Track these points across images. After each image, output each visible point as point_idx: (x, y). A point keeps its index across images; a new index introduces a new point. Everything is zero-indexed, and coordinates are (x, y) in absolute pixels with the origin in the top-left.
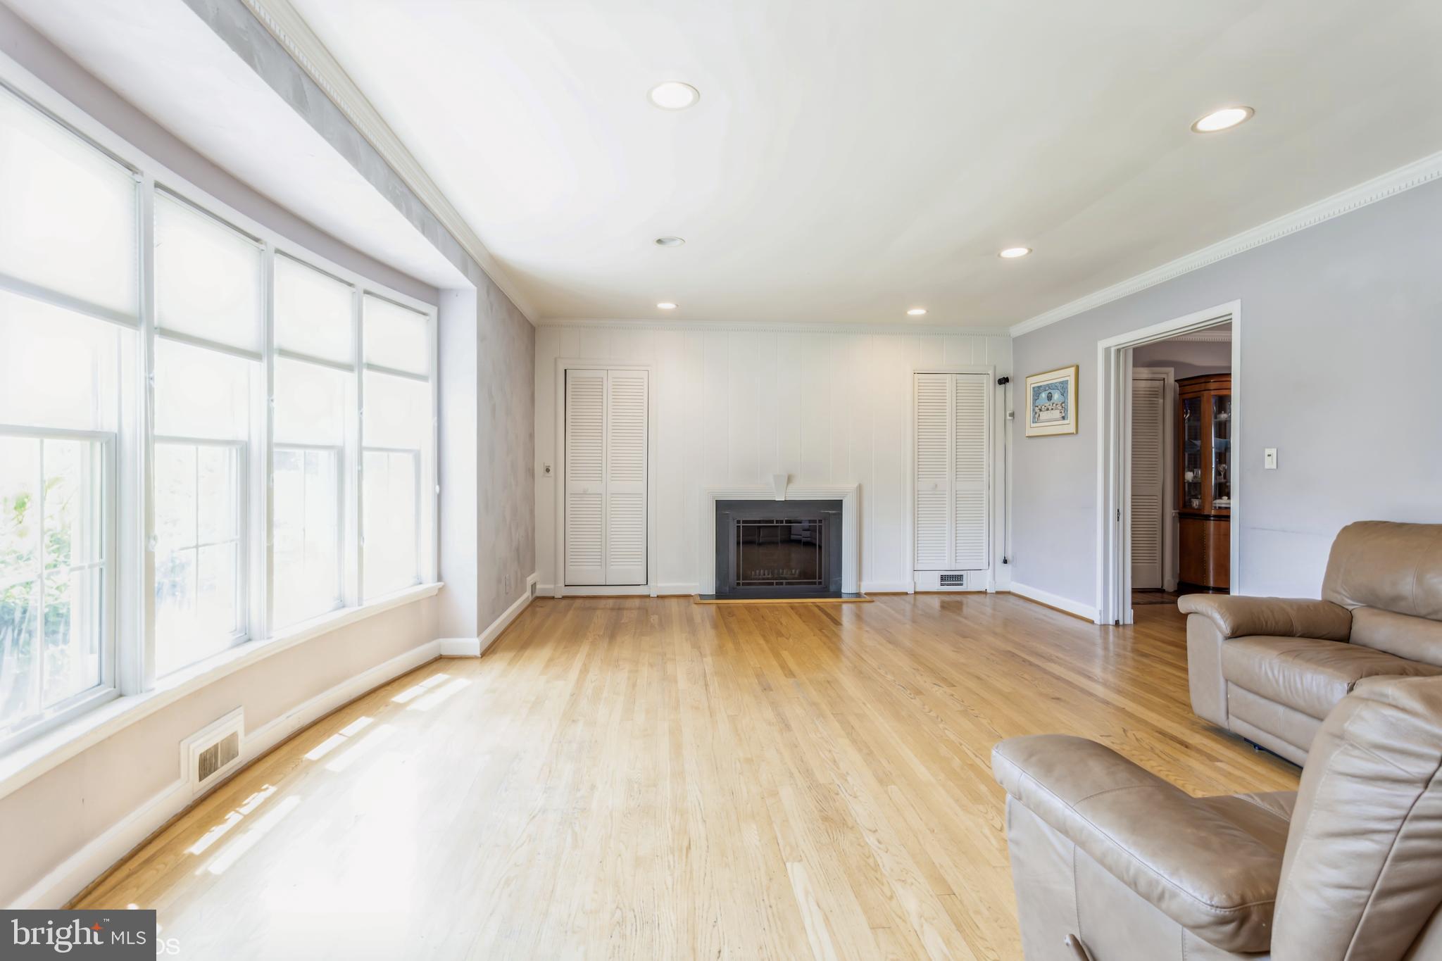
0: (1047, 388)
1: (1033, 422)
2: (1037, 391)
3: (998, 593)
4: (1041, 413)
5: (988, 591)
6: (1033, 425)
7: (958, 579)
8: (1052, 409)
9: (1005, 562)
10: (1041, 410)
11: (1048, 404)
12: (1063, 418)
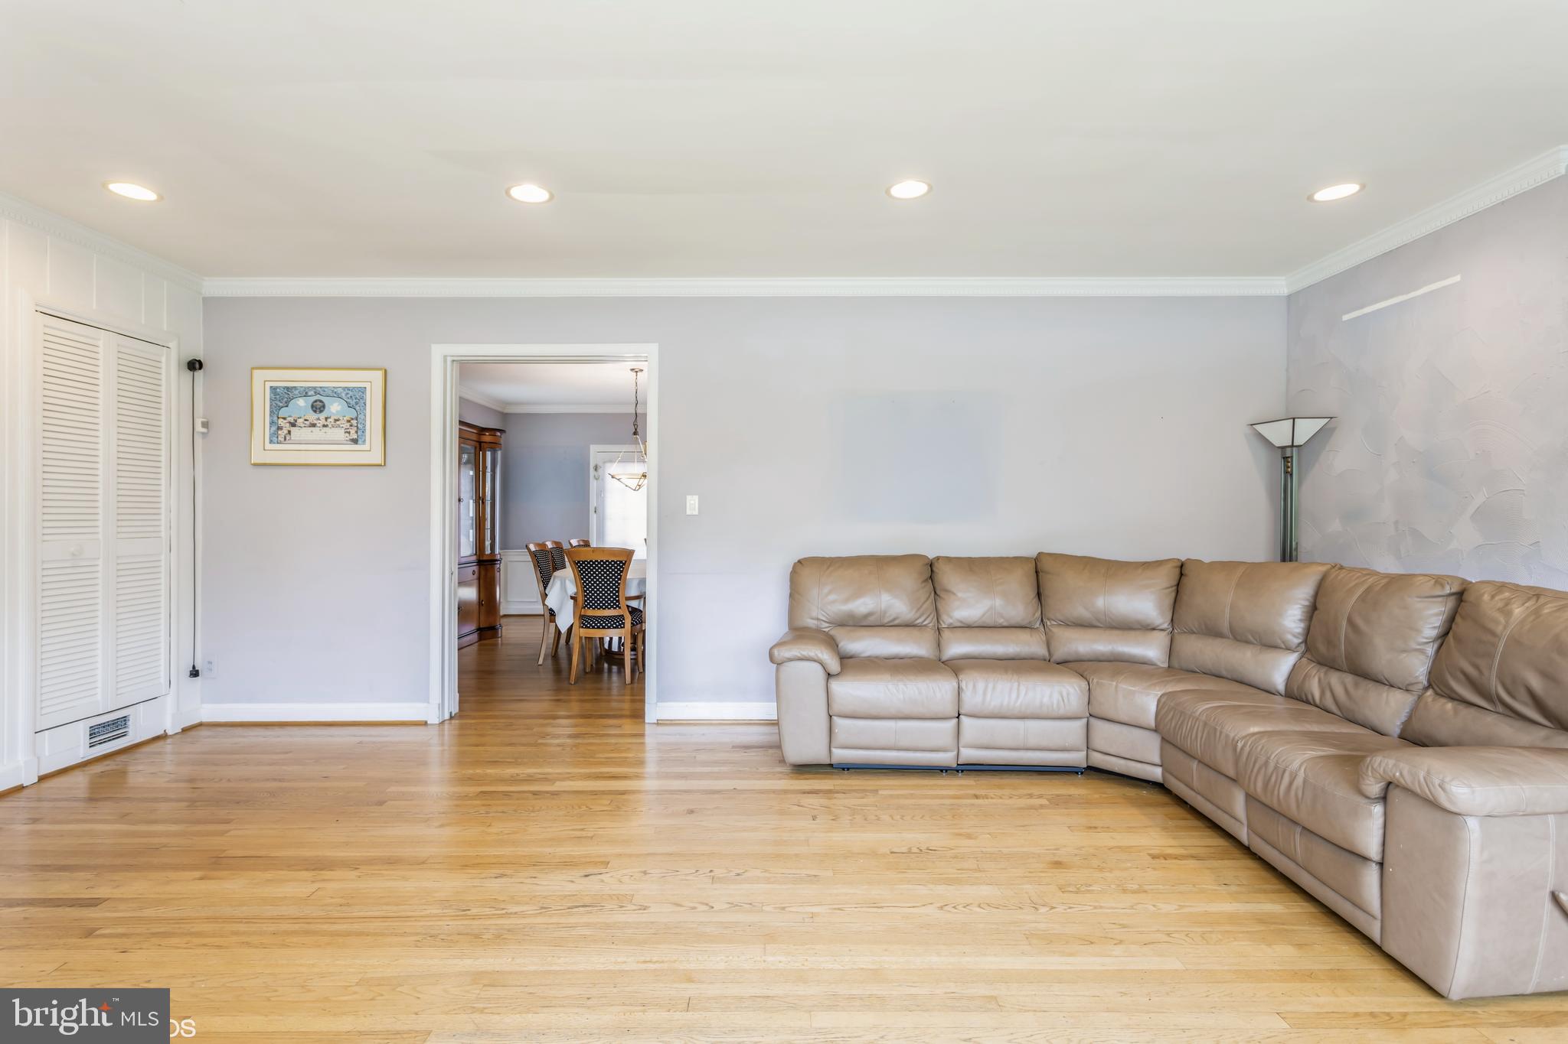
0: (311, 393)
1: (271, 442)
2: (282, 397)
3: (185, 730)
4: (293, 429)
5: (170, 733)
6: (268, 446)
7: (119, 725)
8: (324, 426)
9: (195, 673)
10: (293, 425)
11: (312, 417)
12: (355, 441)
